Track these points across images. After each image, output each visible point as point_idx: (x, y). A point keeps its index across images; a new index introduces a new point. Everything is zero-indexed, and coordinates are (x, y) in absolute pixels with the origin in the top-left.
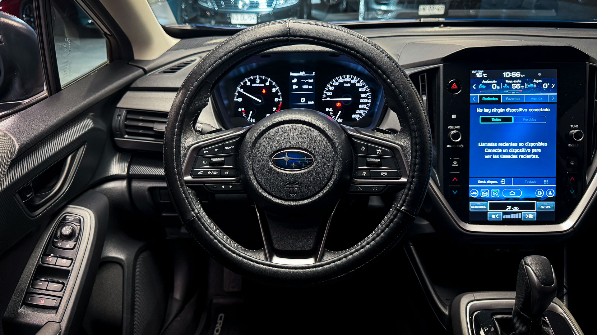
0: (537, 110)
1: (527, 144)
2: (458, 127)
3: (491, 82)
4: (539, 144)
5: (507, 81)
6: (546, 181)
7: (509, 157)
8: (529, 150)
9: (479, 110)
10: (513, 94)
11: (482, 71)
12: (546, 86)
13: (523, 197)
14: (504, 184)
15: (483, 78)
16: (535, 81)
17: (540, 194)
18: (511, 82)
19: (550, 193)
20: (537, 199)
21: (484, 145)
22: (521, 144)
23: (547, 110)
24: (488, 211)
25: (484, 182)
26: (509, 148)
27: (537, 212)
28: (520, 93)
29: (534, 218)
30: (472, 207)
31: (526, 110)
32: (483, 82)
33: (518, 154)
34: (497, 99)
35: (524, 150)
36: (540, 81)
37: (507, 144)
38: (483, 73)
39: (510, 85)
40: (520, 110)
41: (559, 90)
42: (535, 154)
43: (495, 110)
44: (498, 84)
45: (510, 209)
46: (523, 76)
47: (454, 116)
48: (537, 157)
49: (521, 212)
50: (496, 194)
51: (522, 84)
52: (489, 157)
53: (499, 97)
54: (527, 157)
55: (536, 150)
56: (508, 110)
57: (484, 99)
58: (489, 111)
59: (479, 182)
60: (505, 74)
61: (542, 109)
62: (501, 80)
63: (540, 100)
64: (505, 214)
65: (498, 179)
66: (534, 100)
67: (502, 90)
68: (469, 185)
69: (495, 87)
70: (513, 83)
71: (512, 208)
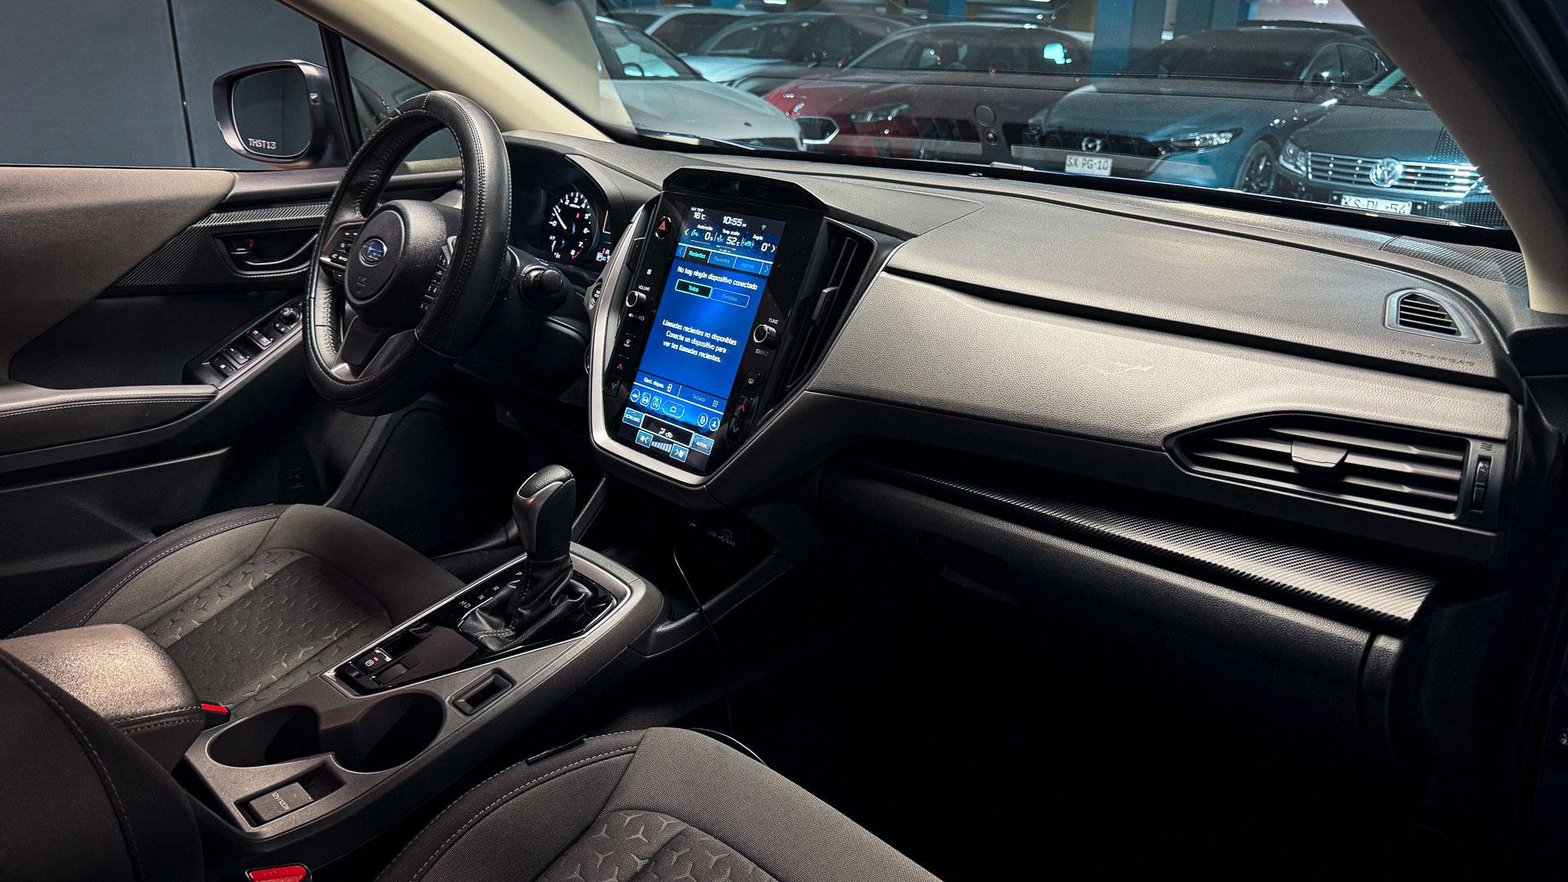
0: (742, 284)
1: (715, 337)
2: (648, 289)
3: (707, 228)
4: (727, 340)
5: (725, 231)
6: (716, 403)
7: (689, 351)
8: (712, 347)
9: (680, 269)
10: (724, 252)
11: (702, 210)
12: (765, 247)
13: (682, 420)
14: (669, 391)
15: (700, 222)
16: (755, 237)
17: (702, 422)
18: (728, 232)
19: (714, 425)
20: (697, 429)
21: (669, 324)
22: (708, 335)
23: (754, 287)
24: (640, 427)
25: (650, 381)
26: (692, 336)
27: (689, 449)
28: (733, 252)
29: (684, 457)
30: (627, 416)
31: (729, 281)
32: (699, 226)
33: (700, 349)
34: (703, 256)
35: (707, 345)
36: (761, 238)
37: (693, 331)
38: (702, 213)
39: (725, 236)
40: (724, 280)
41: (777, 258)
42: (718, 354)
43: (697, 273)
44: (713, 234)
45: (662, 433)
46: (745, 225)
47: (649, 272)
48: (717, 359)
49: (672, 443)
50: (657, 404)
51: (739, 239)
52: (667, 344)
53: (707, 253)
54: (708, 356)
55: (720, 349)
56: (712, 277)
57: (691, 253)
58: (689, 272)
59: (646, 380)
60: (726, 220)
61: (748, 284)
62: (719, 227)
63: (751, 268)
64: (656, 439)
65: (666, 381)
66: (745, 267)
67: (713, 244)
68: (634, 381)
69: (708, 237)
70: (730, 235)
71: (666, 432)
